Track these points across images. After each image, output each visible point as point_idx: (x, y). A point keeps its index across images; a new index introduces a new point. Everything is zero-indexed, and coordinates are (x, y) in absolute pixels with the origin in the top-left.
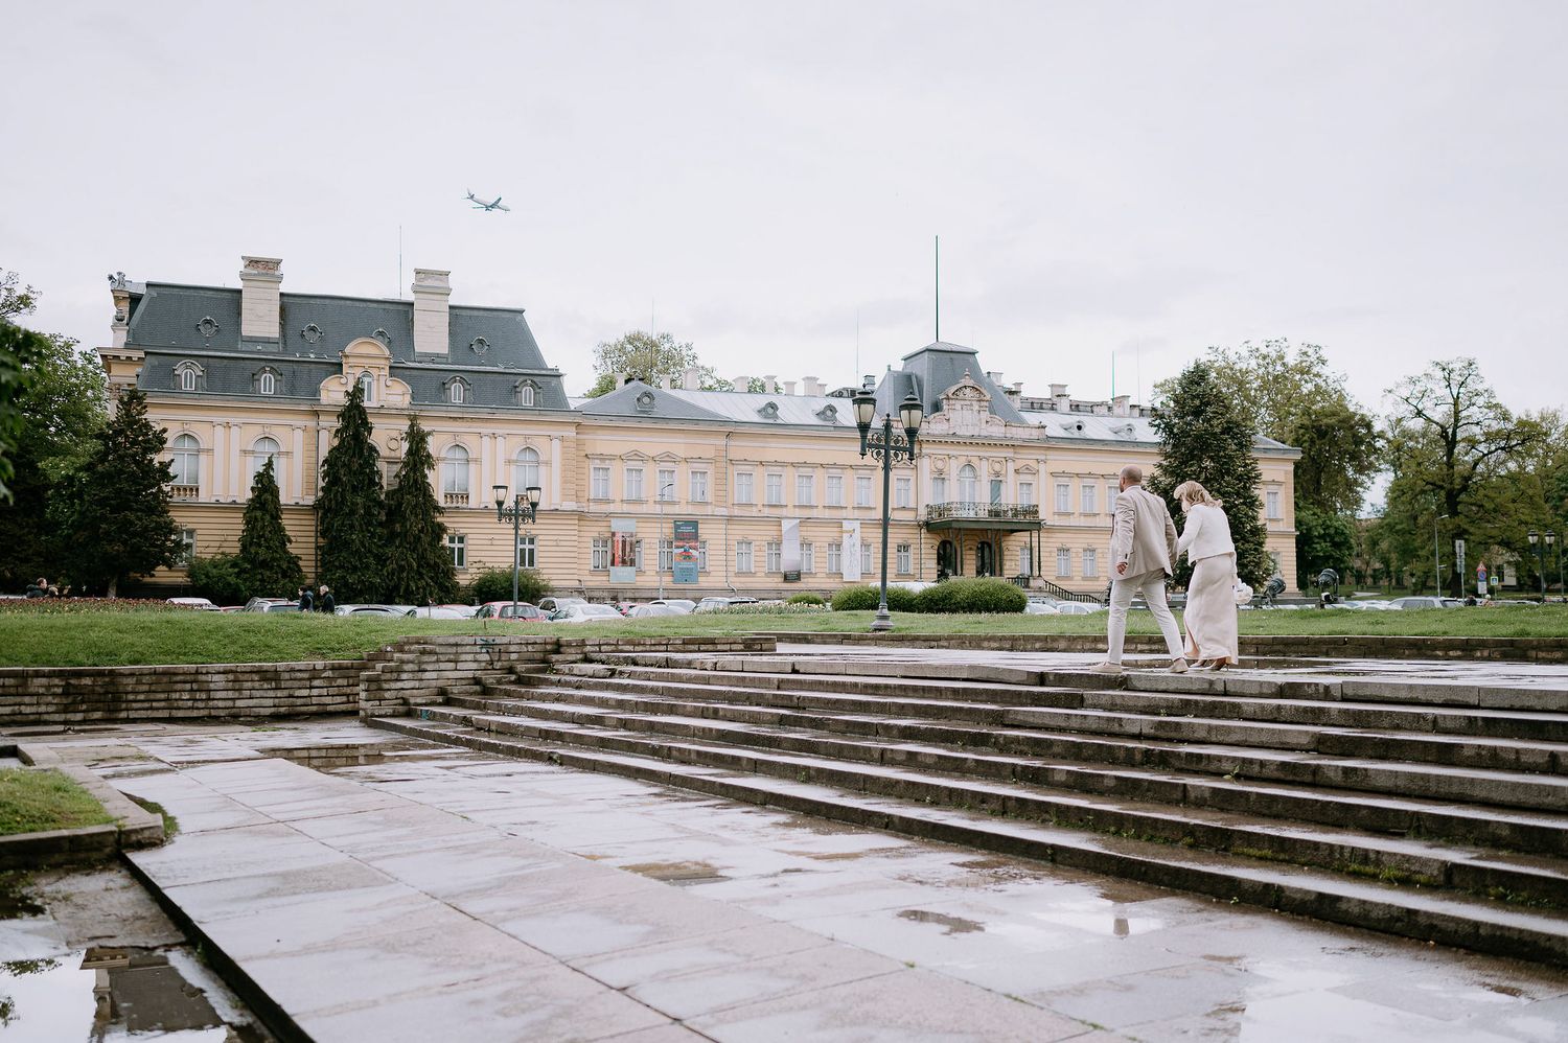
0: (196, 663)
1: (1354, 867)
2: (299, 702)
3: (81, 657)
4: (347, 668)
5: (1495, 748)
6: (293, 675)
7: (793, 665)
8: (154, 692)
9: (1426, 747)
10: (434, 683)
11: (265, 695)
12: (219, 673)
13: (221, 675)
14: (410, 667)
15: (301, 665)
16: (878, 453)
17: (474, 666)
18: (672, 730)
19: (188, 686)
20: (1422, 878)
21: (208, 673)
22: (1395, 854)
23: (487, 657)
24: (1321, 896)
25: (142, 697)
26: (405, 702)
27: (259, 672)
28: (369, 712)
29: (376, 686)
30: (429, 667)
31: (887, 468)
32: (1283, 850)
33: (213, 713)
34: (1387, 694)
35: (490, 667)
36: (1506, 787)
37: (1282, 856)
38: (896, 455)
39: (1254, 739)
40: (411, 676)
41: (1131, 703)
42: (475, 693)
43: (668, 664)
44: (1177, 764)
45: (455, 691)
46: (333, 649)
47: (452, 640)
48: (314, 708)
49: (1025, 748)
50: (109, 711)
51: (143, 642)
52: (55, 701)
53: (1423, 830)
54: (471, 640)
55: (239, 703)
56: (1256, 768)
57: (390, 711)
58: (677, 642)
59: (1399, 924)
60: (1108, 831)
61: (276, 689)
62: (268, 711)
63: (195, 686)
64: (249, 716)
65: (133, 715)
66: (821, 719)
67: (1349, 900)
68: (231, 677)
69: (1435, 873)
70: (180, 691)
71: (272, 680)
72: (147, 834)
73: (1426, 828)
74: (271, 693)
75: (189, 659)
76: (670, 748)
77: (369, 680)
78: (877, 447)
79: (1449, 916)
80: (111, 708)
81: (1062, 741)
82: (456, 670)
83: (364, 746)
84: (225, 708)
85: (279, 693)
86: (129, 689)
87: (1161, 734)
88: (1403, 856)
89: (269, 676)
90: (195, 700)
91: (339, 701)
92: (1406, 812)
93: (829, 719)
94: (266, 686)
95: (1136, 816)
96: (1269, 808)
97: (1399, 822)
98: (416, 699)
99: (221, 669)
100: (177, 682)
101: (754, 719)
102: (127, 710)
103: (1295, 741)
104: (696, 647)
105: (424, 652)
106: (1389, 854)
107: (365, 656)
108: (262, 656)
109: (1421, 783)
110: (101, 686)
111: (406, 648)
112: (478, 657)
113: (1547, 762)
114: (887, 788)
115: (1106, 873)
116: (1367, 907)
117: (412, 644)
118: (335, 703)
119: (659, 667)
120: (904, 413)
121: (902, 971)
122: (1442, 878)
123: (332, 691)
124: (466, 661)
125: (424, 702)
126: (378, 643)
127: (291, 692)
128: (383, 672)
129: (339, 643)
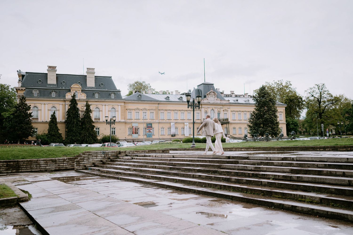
0: (37, 159)
1: (300, 199)
2: (61, 167)
3: (10, 158)
4: (72, 159)
5: (331, 171)
6: (59, 161)
7: (173, 156)
8: (27, 165)
9: (315, 171)
10: (92, 162)
12: (42, 161)
13: (43, 161)
15: (61, 158)
16: (192, 107)
17: (101, 158)
18: (146, 171)
19: (35, 164)
20: (315, 201)
21: (40, 161)
22: (309, 196)
23: (104, 156)
24: (292, 206)
25: (24, 167)
26: (85, 166)
27: (52, 160)
28: (77, 169)
29: (78, 163)
30: (91, 158)
31: (194, 111)
32: (284, 196)
33: (41, 170)
34: (306, 159)
35: (104, 158)
36: (333, 180)
37: (283, 197)
38: (196, 108)
39: (277, 170)
40: (86, 160)
41: (249, 163)
42: (101, 164)
43: (145, 156)
44: (260, 176)
45: (96, 163)
46: (68, 155)
47: (96, 152)
48: (64, 168)
49: (225, 174)
50: (17, 170)
51: (25, 154)
52: (4, 168)
53: (315, 190)
54: (100, 152)
55: (47, 167)
56: (277, 177)
57: (81, 168)
58: (147, 151)
59: (310, 212)
60: (244, 192)
61: (56, 164)
62: (54, 169)
63: (37, 164)
64: (49, 170)
65: (22, 171)
66: (179, 168)
67: (299, 207)
68: (45, 161)
69: (318, 200)
70: (33, 165)
71: (54, 162)
72: (24, 198)
73: (316, 190)
74: (54, 165)
75: (35, 157)
76: (145, 175)
77: (77, 161)
78: (191, 106)
79: (321, 210)
80: (18, 169)
81: (234, 172)
82: (97, 159)
83: (76, 176)
84: (44, 169)
86: (22, 165)
87: (256, 169)
88: (311, 196)
89: (54, 161)
90: (37, 167)
91: (70, 166)
92: (311, 186)
93: (181, 168)
94: (53, 163)
95: (250, 189)
96: (280, 186)
97: (310, 189)
98: (88, 165)
100: (33, 163)
101: (164, 168)
102: (21, 170)
103: (286, 170)
104: (151, 152)
105: (89, 155)
106: (308, 196)
107: (76, 156)
108: (52, 156)
109: (314, 179)
110: (15, 164)
111: (85, 154)
112: (102, 156)
113: (342, 174)
114: (194, 184)
115: (244, 202)
116: (303, 208)
117: (86, 153)
119: (143, 157)
120: (197, 98)
121: (197, 226)
122: (319, 201)
123: (68, 164)
124: (99, 157)
125: (89, 166)
126: (79, 153)
127: (59, 164)
128: (80, 159)
129: (70, 153)
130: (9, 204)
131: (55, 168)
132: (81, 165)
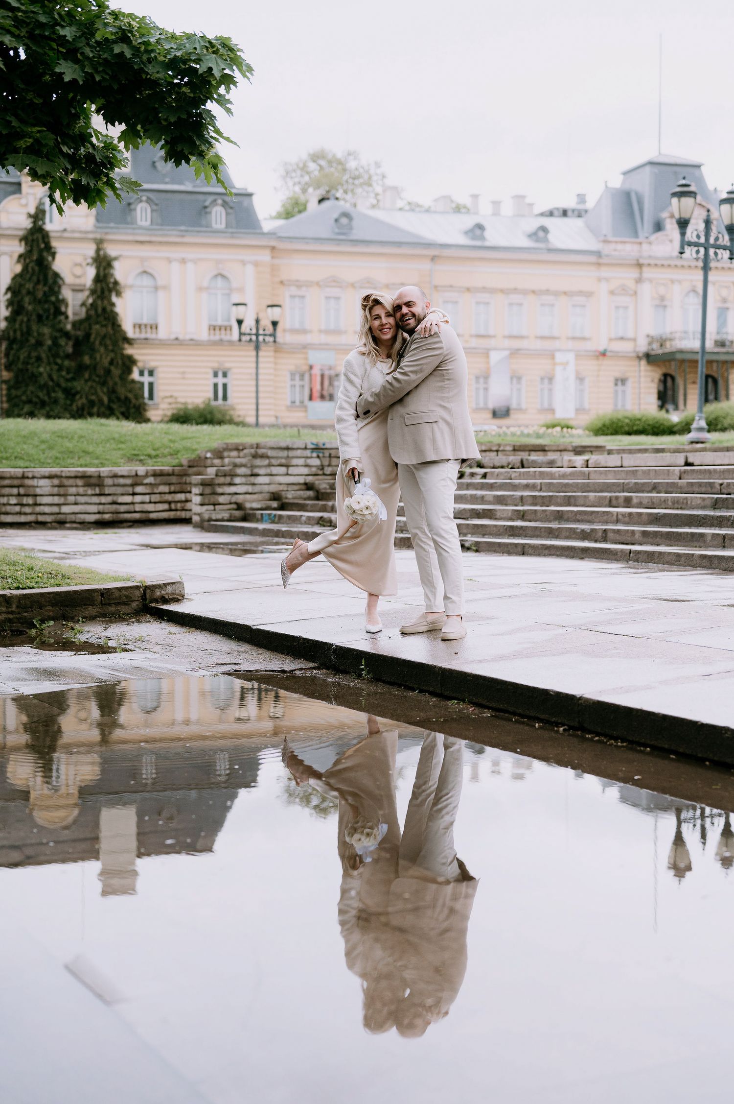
0: (21, 467)
2: (123, 508)
4: (169, 475)
6: (116, 481)
7: (686, 458)
10: (266, 488)
11: (89, 501)
12: (44, 477)
13: (46, 480)
14: (241, 471)
15: (123, 470)
16: (698, 252)
17: (306, 471)
19: (15, 491)
21: (33, 477)
23: (317, 462)
26: (240, 507)
27: (83, 477)
28: (206, 516)
29: (209, 488)
30: (261, 471)
31: (706, 268)
33: (41, 518)
35: (321, 472)
38: (716, 254)
40: (243, 480)
42: (309, 498)
43: (524, 464)
45: (290, 496)
46: (150, 456)
47: (283, 444)
48: (137, 516)
54: (301, 444)
55: (65, 509)
57: (226, 515)
58: (508, 448)
61: (100, 495)
62: (93, 518)
63: (22, 491)
64: (74, 522)
68: (56, 482)
70: (8, 496)
71: (95, 485)
72: (169, 589)
74: (95, 499)
75: (13, 463)
76: (605, 530)
77: (204, 484)
78: (696, 245)
82: (287, 474)
84: (52, 514)
85: (103, 499)
89: (93, 481)
90: (22, 505)
91: (161, 509)
94: (90, 492)
98: (252, 503)
99: (47, 474)
104: (527, 454)
105: (255, 456)
107: (185, 463)
108: (83, 462)
111: (226, 454)
112: (310, 462)
117: (231, 450)
118: (158, 510)
119: (513, 468)
123: (155, 498)
124: (297, 466)
125: (259, 506)
126: (194, 450)
127: (115, 498)
128: (217, 475)
129: (154, 450)
130: (112, 609)
131: (99, 513)
132: (221, 499)
